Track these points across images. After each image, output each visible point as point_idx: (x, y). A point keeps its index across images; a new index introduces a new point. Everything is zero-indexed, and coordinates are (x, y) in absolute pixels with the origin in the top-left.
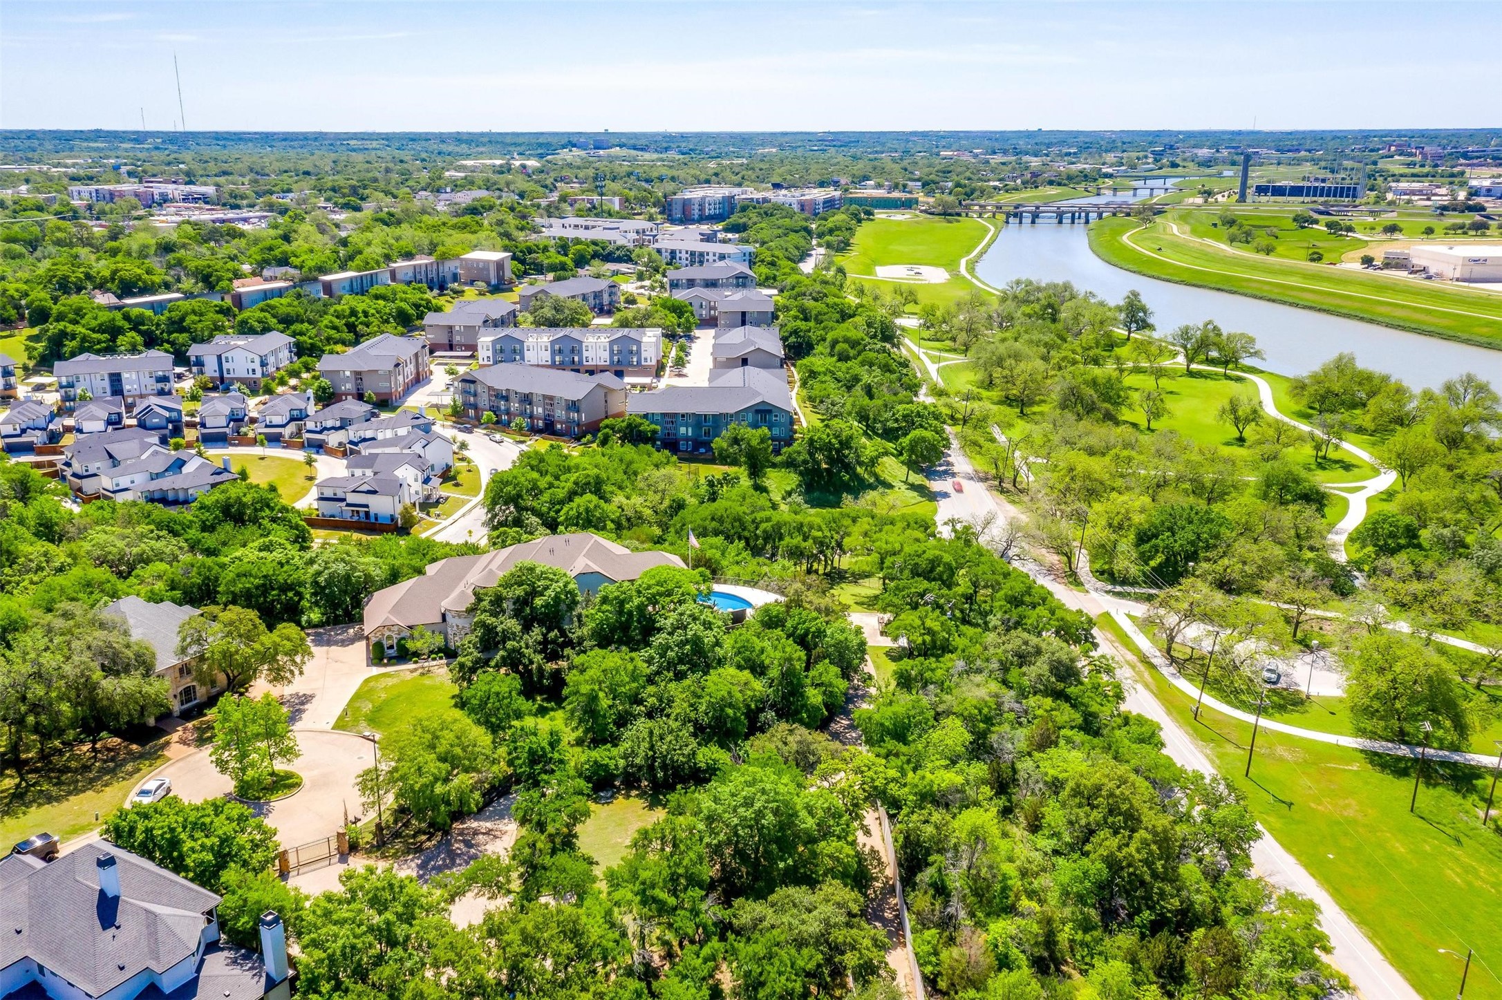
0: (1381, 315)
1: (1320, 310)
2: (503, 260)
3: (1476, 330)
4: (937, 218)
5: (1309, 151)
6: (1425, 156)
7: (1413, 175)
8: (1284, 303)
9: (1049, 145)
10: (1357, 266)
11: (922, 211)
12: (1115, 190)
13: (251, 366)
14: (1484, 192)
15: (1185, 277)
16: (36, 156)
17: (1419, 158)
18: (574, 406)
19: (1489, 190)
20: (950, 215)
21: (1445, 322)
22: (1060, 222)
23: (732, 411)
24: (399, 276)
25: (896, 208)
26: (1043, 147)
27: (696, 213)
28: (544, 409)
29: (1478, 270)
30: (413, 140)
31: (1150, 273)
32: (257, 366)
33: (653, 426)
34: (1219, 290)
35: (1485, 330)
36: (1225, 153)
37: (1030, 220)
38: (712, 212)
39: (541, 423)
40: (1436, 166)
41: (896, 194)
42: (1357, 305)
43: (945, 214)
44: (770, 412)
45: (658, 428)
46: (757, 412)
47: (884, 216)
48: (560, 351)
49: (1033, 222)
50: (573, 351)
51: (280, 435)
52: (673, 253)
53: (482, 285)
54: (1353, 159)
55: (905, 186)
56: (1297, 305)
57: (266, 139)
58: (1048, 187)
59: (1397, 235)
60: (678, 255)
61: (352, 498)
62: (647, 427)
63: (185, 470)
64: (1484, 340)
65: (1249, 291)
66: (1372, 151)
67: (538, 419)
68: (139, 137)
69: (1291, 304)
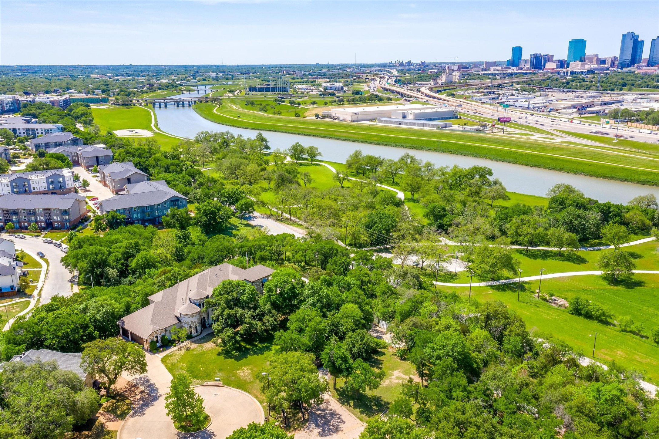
0: (337, 136)
1: (314, 136)
3: (372, 138)
4: (121, 107)
5: (254, 73)
6: (297, 75)
7: (299, 82)
8: (299, 134)
9: (142, 72)
10: (314, 118)
11: (112, 104)
12: (189, 91)
14: (329, 88)
15: (254, 126)
17: (295, 76)
18: (65, 212)
19: (331, 87)
20: (127, 105)
21: (361, 137)
22: (178, 106)
23: (160, 202)
25: (98, 102)
26: (140, 73)
28: (45, 217)
29: (360, 117)
31: (238, 126)
33: (123, 216)
34: (270, 131)
35: (375, 138)
36: (221, 74)
37: (164, 106)
38: (8, 108)
39: (43, 224)
40: (303, 79)
41: (90, 96)
42: (327, 133)
43: (125, 105)
44: (178, 200)
46: (172, 201)
47: (94, 107)
49: (166, 107)
52: (14, 130)
54: (271, 76)
55: (94, 92)
56: (304, 135)
58: (160, 91)
59: (315, 106)
60: (18, 131)
62: (121, 216)
64: (377, 142)
65: (283, 130)
66: (277, 73)
67: (41, 222)
69: (302, 134)
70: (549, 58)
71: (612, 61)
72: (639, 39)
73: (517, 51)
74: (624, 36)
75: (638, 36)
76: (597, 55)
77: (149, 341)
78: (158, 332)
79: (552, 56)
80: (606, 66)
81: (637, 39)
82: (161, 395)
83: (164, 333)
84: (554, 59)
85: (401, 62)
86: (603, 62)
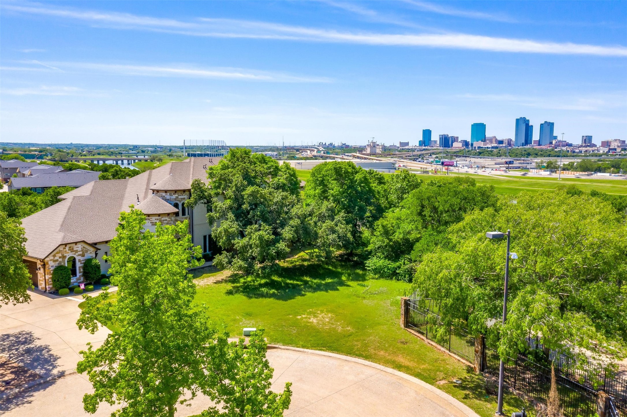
70: (455, 139)
71: (508, 142)
72: (530, 124)
73: (427, 133)
74: (517, 120)
75: (528, 120)
76: (495, 137)
77: (52, 265)
78: (75, 248)
79: (458, 137)
80: (504, 145)
81: (528, 124)
82: (62, 375)
83: (90, 253)
84: (459, 140)
85: (324, 143)
86: (501, 142)
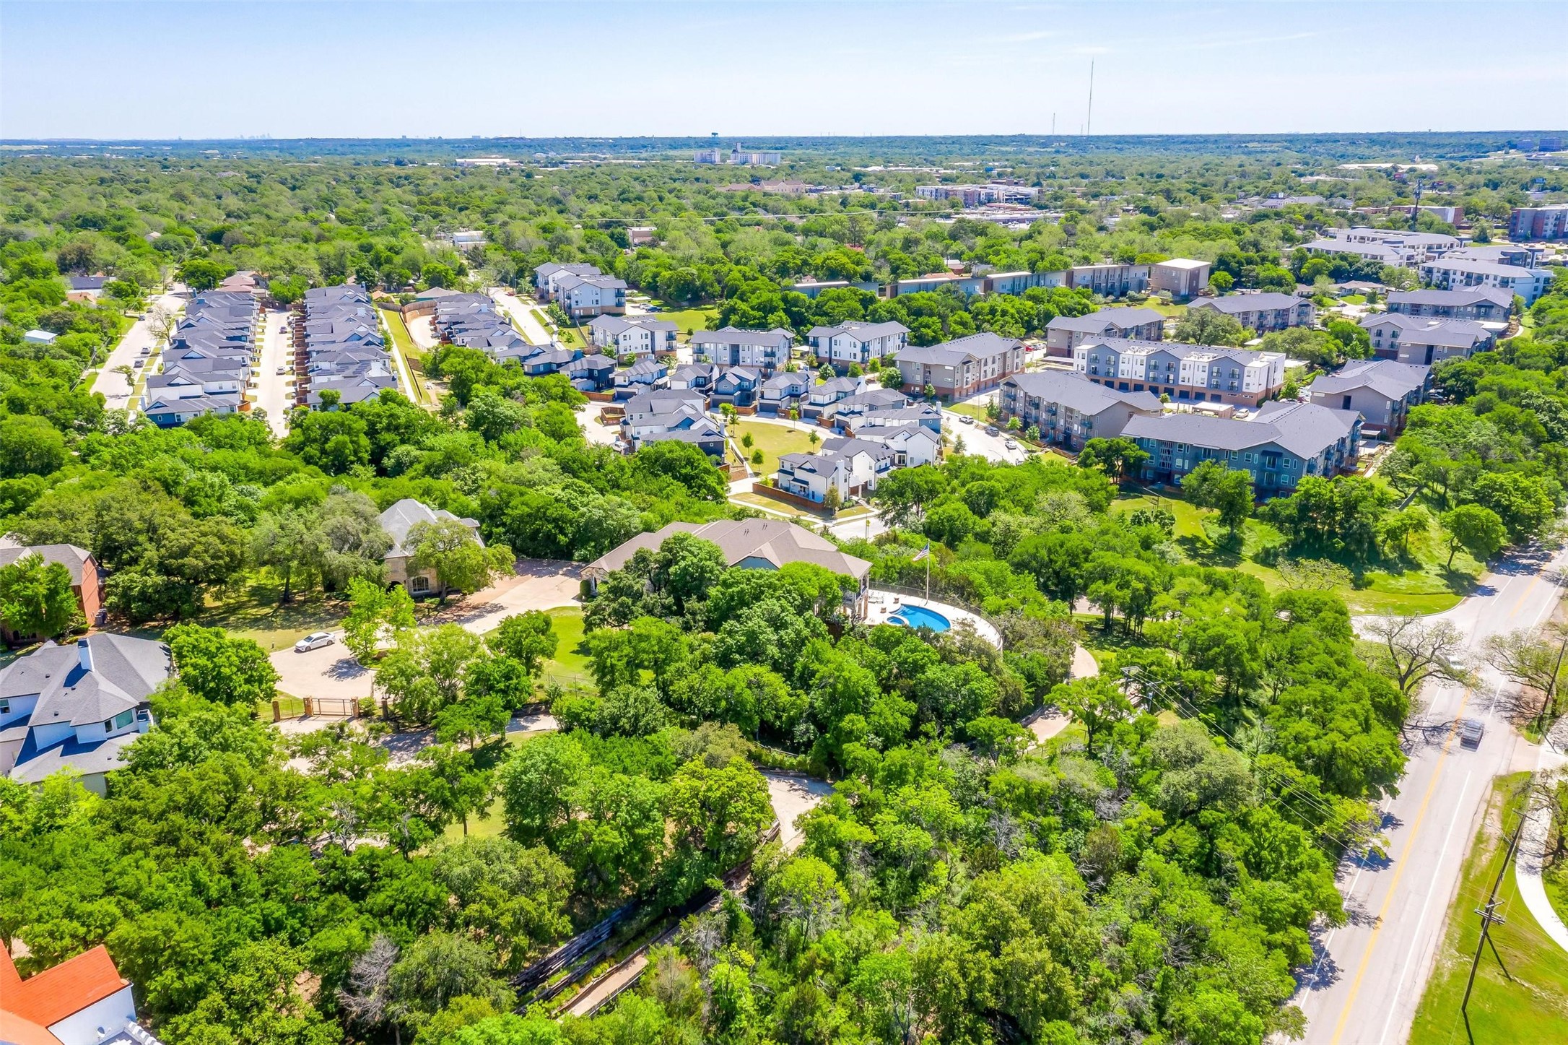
2: (1199, 269)
13: (854, 350)
16: (937, 159)
18: (1088, 421)
24: (1077, 279)
27: (1549, 229)
30: (1319, 141)
32: (858, 351)
33: (1141, 453)
39: (1061, 436)
44: (1279, 455)
45: (1147, 455)
46: (1265, 453)
48: (1155, 367)
50: (1169, 368)
51: (819, 413)
52: (1446, 273)
53: (1168, 295)
57: (1166, 142)
61: (799, 474)
63: (693, 427)
67: (1060, 431)
68: (1046, 141)
